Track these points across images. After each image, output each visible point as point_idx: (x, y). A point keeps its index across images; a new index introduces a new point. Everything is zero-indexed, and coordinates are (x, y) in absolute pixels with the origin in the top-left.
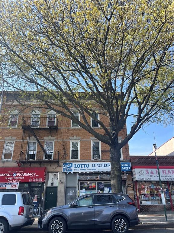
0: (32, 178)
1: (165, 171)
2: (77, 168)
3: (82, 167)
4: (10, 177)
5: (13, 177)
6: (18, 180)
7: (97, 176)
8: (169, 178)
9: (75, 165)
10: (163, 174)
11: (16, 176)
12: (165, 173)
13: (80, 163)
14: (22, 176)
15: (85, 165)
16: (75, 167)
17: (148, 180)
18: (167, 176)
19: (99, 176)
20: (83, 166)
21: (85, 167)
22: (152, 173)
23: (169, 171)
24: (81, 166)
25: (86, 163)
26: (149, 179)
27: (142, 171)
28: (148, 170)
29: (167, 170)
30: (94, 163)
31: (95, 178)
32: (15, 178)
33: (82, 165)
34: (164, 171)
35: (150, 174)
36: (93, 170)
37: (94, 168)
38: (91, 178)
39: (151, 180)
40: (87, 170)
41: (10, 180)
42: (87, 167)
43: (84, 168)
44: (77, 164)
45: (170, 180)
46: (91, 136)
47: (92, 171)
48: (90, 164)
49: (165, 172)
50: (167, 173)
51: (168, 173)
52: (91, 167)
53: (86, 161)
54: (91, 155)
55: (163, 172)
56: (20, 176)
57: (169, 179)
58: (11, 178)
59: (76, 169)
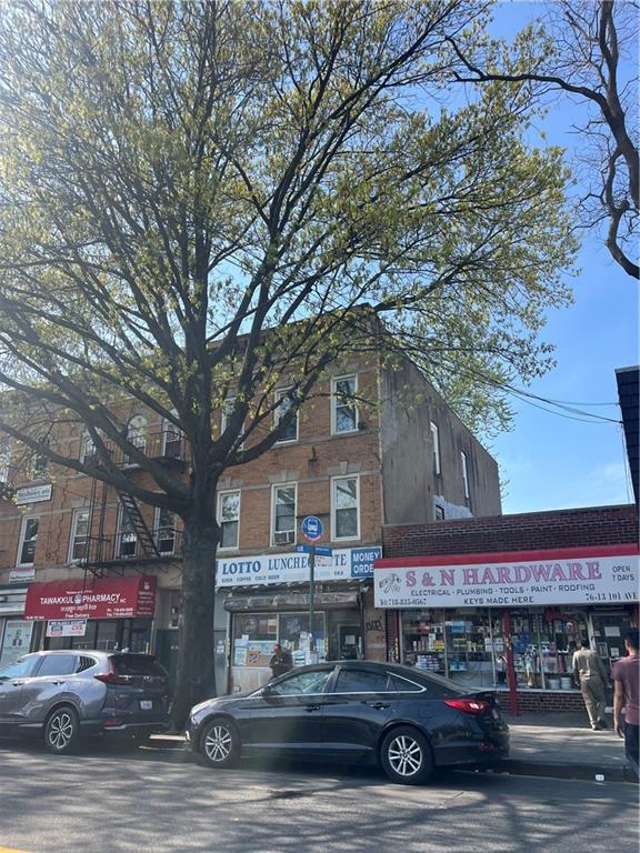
0: (113, 606)
1: (475, 571)
2: (230, 576)
3: (241, 572)
4: (70, 605)
5: (74, 605)
6: (84, 612)
7: (270, 598)
8: (485, 596)
9: (225, 565)
10: (466, 582)
11: (82, 604)
12: (471, 580)
13: (237, 560)
14: (93, 603)
15: (249, 563)
16: (224, 573)
17: (412, 606)
18: (478, 592)
19: (276, 597)
20: (245, 567)
21: (248, 571)
22: (427, 580)
23: (487, 572)
24: (239, 567)
25: (253, 559)
26: (414, 602)
27: (393, 575)
28: (413, 572)
29: (481, 568)
30: (273, 557)
31: (265, 603)
32: (79, 608)
33: (241, 564)
34: (471, 573)
35: (419, 586)
36: (270, 577)
37: (273, 572)
38: (255, 603)
39: (423, 606)
40: (253, 580)
41: (69, 613)
42: (254, 569)
43: (248, 575)
44: (229, 562)
45: (490, 604)
46: (272, 474)
47: (266, 582)
48: (264, 559)
49: (475, 576)
50: (480, 581)
51: (484, 579)
52: (265, 571)
53: (254, 551)
54: (269, 533)
55: (467, 577)
56: (89, 603)
57: (485, 601)
58: (71, 609)
59: (225, 577)
